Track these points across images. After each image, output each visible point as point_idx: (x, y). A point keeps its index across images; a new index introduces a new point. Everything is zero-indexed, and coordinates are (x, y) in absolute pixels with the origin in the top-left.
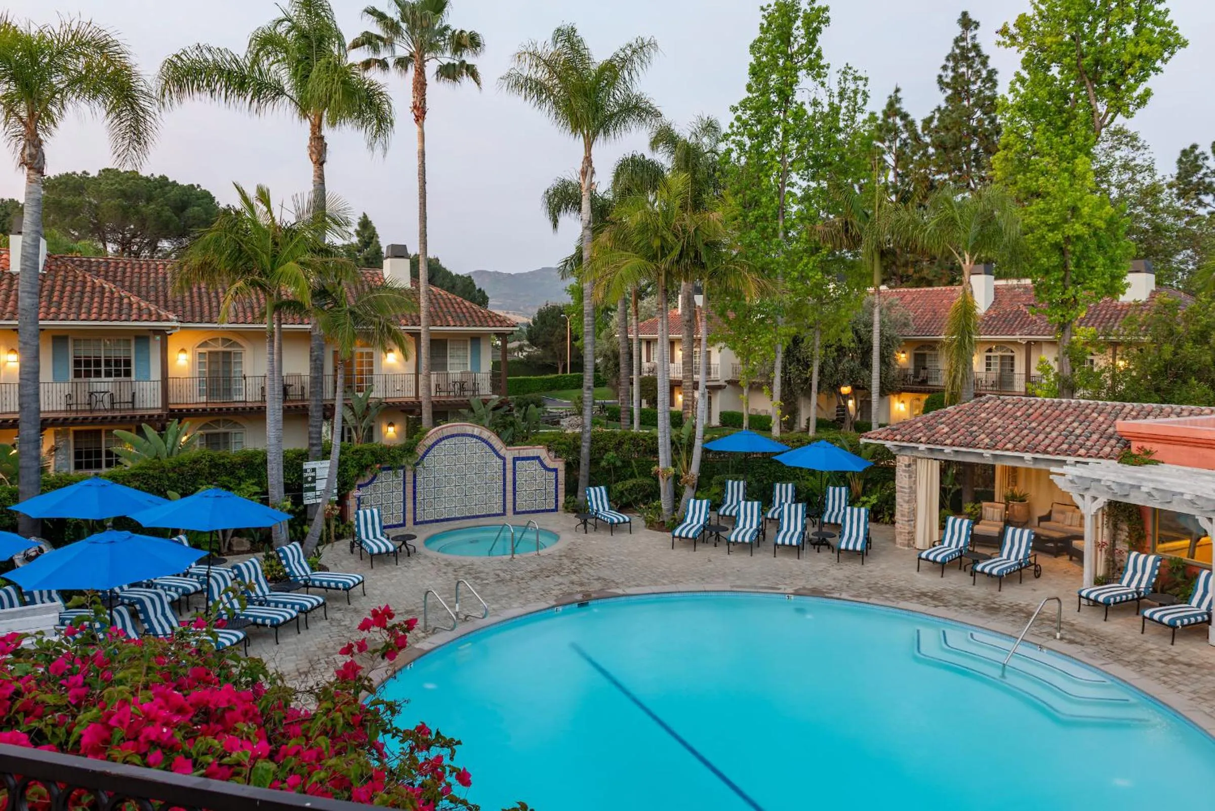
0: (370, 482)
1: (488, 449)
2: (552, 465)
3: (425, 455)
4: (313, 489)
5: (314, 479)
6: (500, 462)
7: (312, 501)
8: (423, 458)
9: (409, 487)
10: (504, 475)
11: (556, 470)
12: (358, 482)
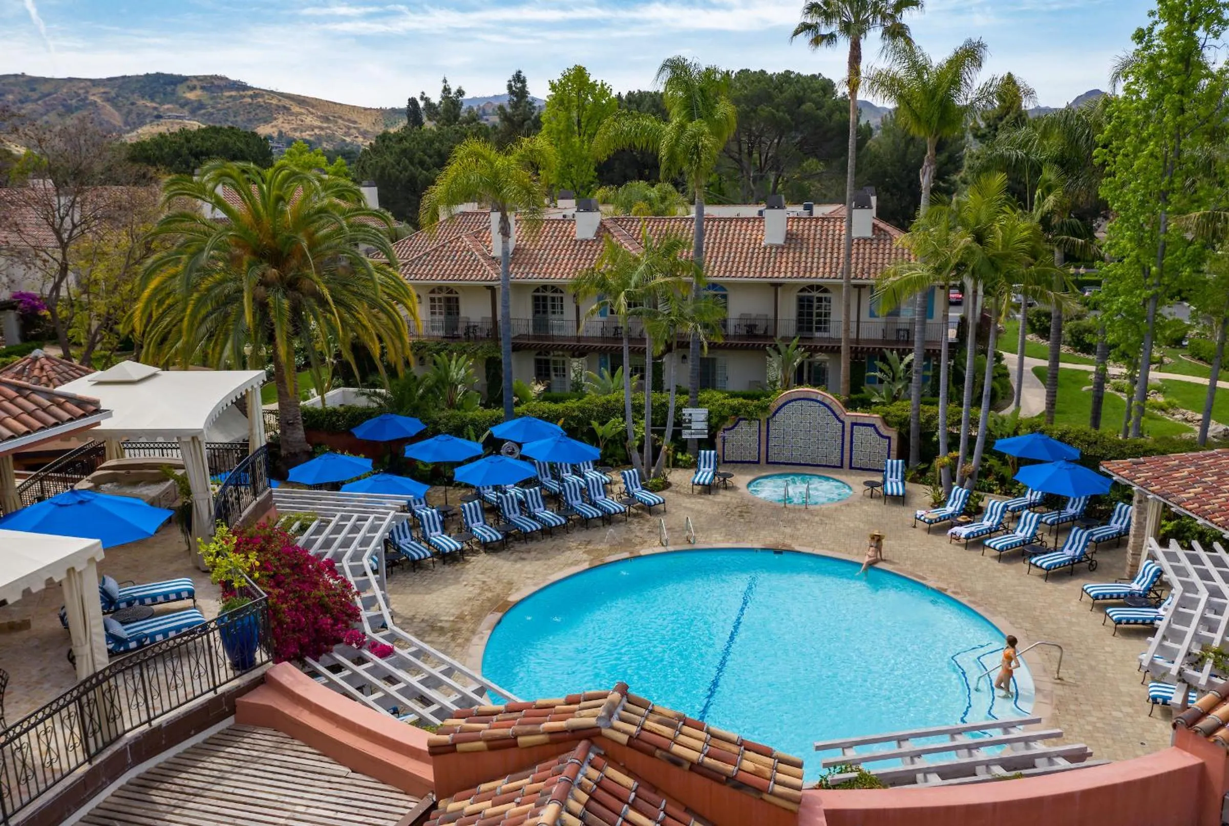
0: (733, 428)
1: (830, 413)
2: (885, 433)
3: (776, 412)
4: (690, 428)
5: (690, 421)
6: (840, 425)
7: (688, 437)
8: (774, 415)
9: (764, 434)
10: (843, 435)
11: (889, 438)
12: (725, 427)
